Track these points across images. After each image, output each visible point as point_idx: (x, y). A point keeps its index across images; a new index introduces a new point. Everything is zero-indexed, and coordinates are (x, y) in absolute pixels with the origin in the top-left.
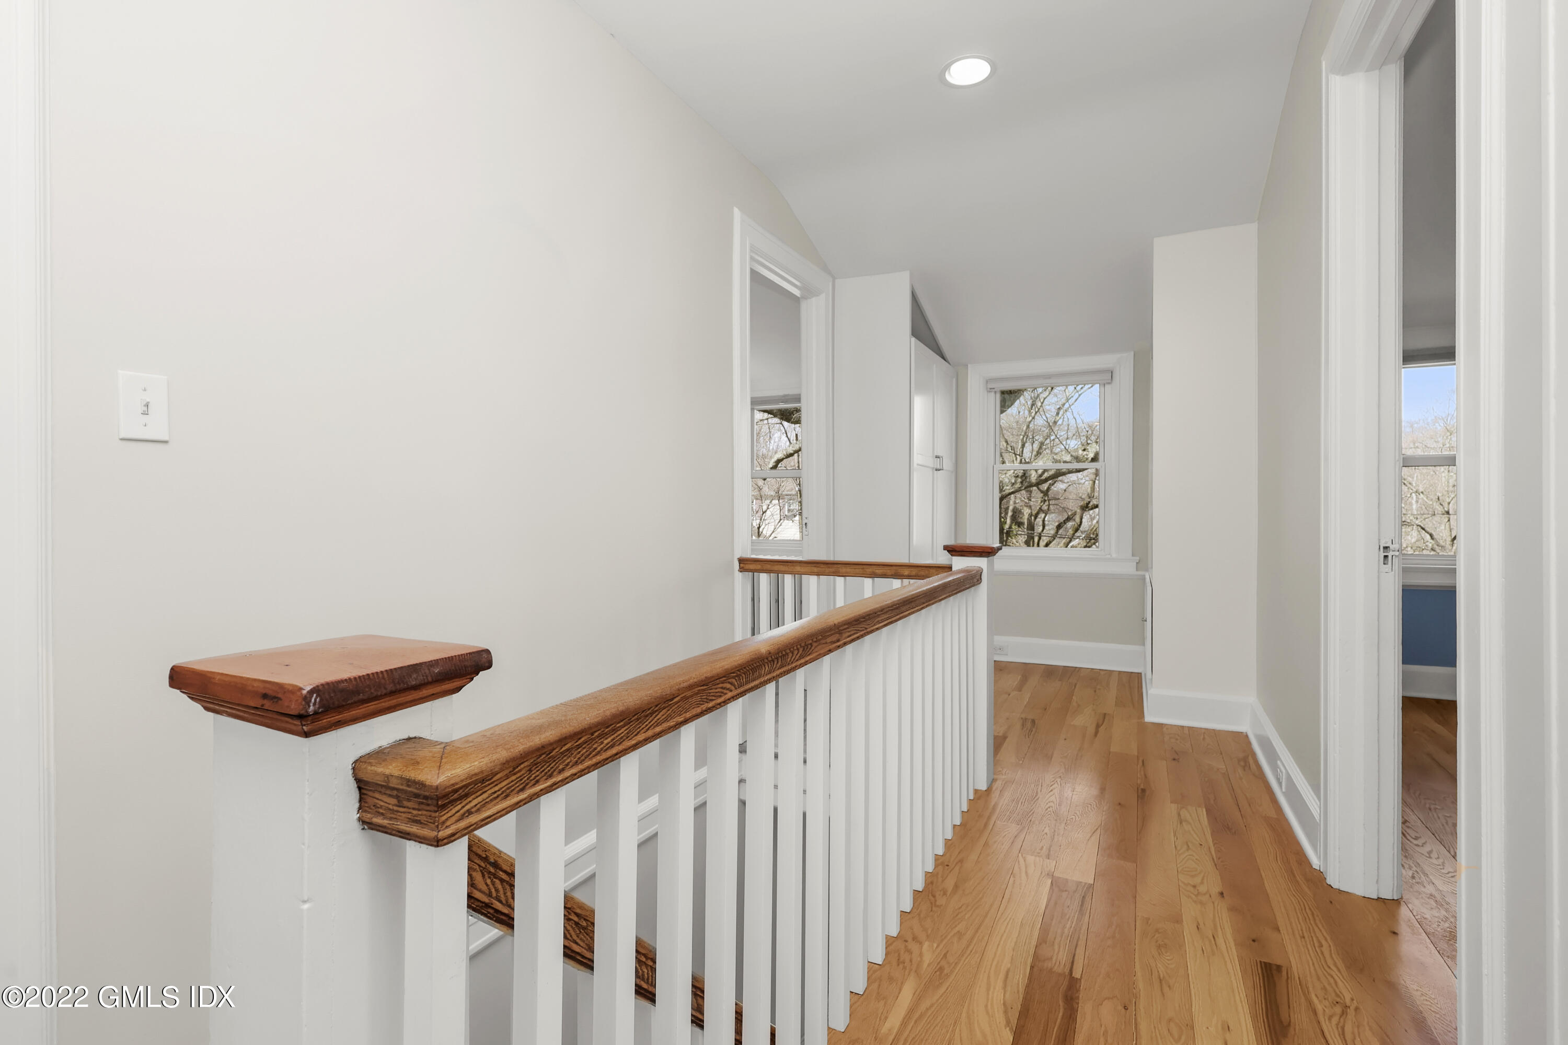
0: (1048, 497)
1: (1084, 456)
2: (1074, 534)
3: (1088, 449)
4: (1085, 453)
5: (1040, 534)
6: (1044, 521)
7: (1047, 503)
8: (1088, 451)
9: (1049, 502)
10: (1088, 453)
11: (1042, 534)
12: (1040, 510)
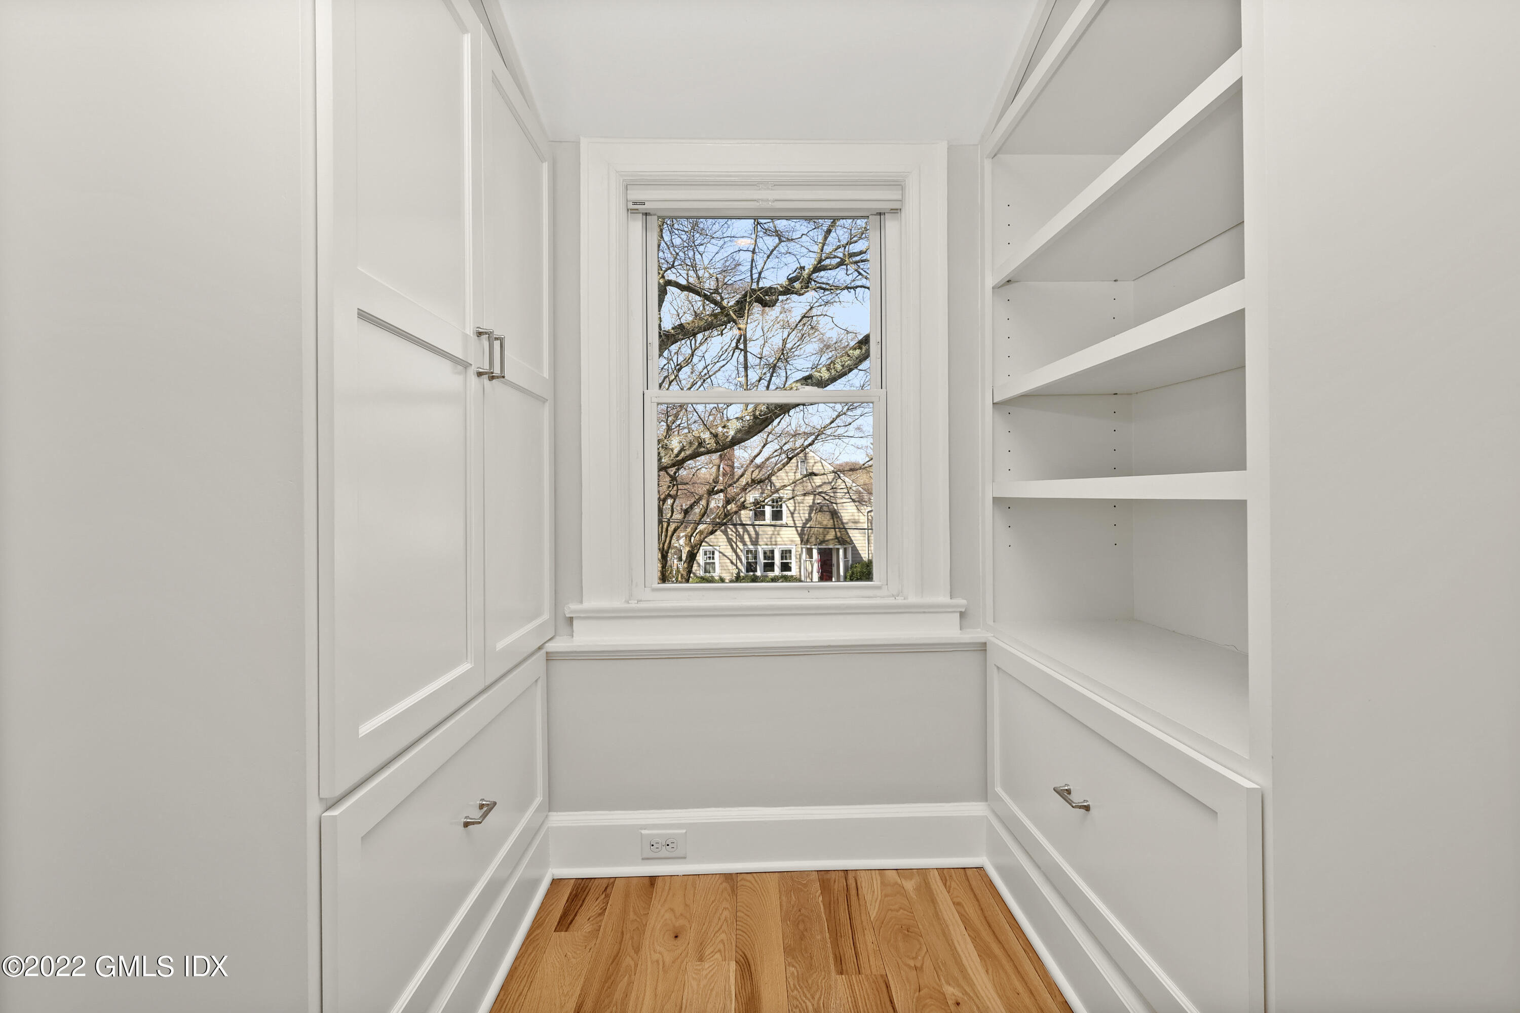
0: (677, 482)
1: (724, 434)
2: (701, 519)
3: (728, 426)
4: (725, 430)
5: (669, 520)
6: (672, 506)
7: (675, 488)
8: (728, 429)
9: (677, 487)
10: (728, 430)
11: (671, 520)
12: (669, 495)
